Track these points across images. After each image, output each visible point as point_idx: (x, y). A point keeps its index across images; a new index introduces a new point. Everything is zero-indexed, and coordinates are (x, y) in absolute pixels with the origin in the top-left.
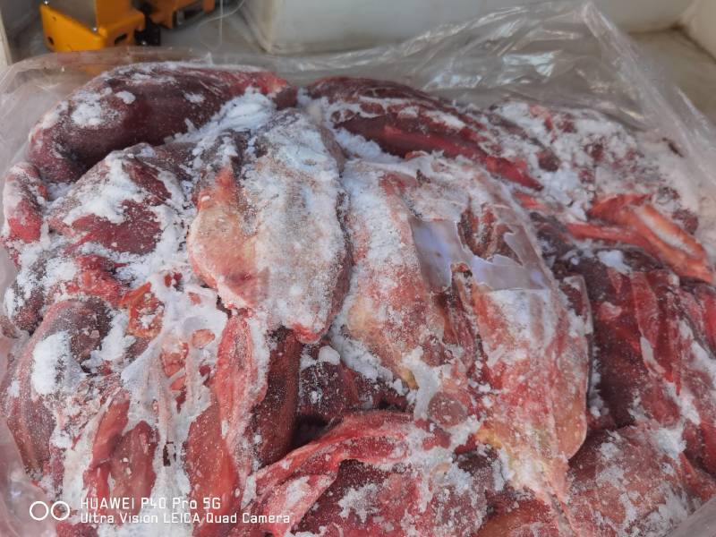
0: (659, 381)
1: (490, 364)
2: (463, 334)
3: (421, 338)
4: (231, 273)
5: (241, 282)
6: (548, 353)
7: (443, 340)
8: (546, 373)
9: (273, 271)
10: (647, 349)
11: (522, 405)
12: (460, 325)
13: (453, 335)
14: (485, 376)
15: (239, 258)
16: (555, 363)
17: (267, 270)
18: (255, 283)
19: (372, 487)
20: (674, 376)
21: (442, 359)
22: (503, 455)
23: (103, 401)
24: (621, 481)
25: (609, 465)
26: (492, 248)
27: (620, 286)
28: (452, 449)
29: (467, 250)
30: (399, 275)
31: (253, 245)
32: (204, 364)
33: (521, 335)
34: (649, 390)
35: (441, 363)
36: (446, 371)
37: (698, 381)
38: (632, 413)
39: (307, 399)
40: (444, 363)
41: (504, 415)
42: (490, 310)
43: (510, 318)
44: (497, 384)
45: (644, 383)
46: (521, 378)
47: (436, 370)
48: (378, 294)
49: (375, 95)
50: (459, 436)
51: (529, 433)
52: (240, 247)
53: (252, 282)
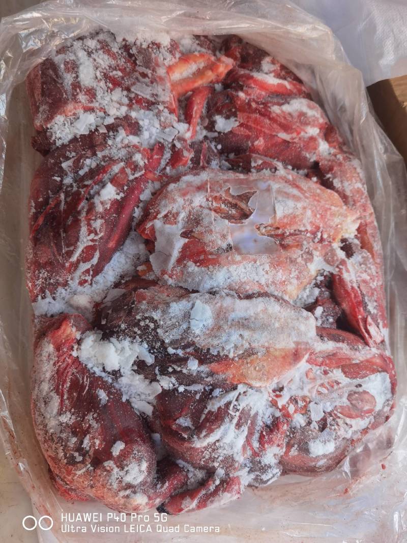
0: (300, 139)
1: (309, 229)
2: (297, 239)
3: (303, 263)
4: (292, 361)
5: (298, 356)
6: (306, 197)
7: (302, 251)
8: (316, 203)
9: (295, 339)
10: (283, 136)
11: (328, 220)
12: (294, 240)
13: (298, 245)
14: (314, 233)
15: (284, 357)
16: (311, 196)
17: (294, 342)
18: (301, 348)
19: (366, 298)
20: (298, 130)
21: (310, 253)
22: (346, 236)
23: (339, 418)
24: (349, 185)
25: (343, 187)
26: (243, 205)
27: (247, 131)
28: (346, 259)
29: (246, 221)
30: (274, 268)
31: (276, 350)
32: (323, 373)
33: (299, 208)
34: (304, 146)
35: (311, 254)
36: (316, 253)
37: (303, 119)
38: (312, 160)
39: (332, 324)
40: (312, 253)
41: (331, 230)
42: (285, 221)
43: (291, 211)
44: (318, 228)
45: (300, 147)
46: (318, 216)
47: (315, 258)
48: (284, 282)
49: (72, 248)
50: (341, 254)
51: (338, 221)
52: (276, 357)
53: (299, 350)
